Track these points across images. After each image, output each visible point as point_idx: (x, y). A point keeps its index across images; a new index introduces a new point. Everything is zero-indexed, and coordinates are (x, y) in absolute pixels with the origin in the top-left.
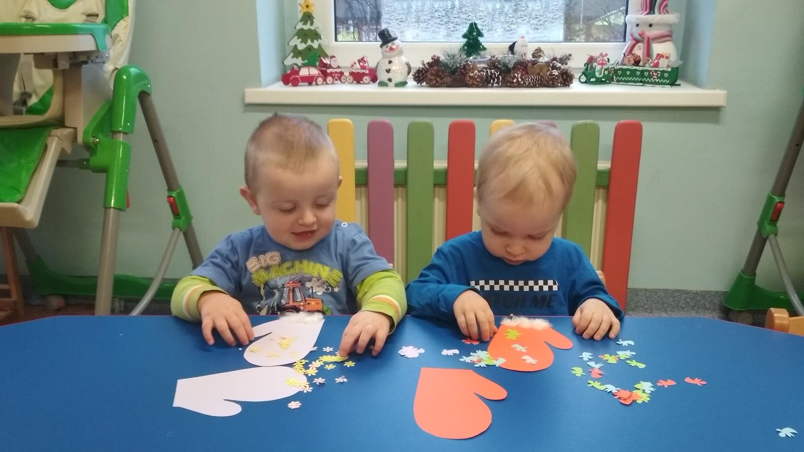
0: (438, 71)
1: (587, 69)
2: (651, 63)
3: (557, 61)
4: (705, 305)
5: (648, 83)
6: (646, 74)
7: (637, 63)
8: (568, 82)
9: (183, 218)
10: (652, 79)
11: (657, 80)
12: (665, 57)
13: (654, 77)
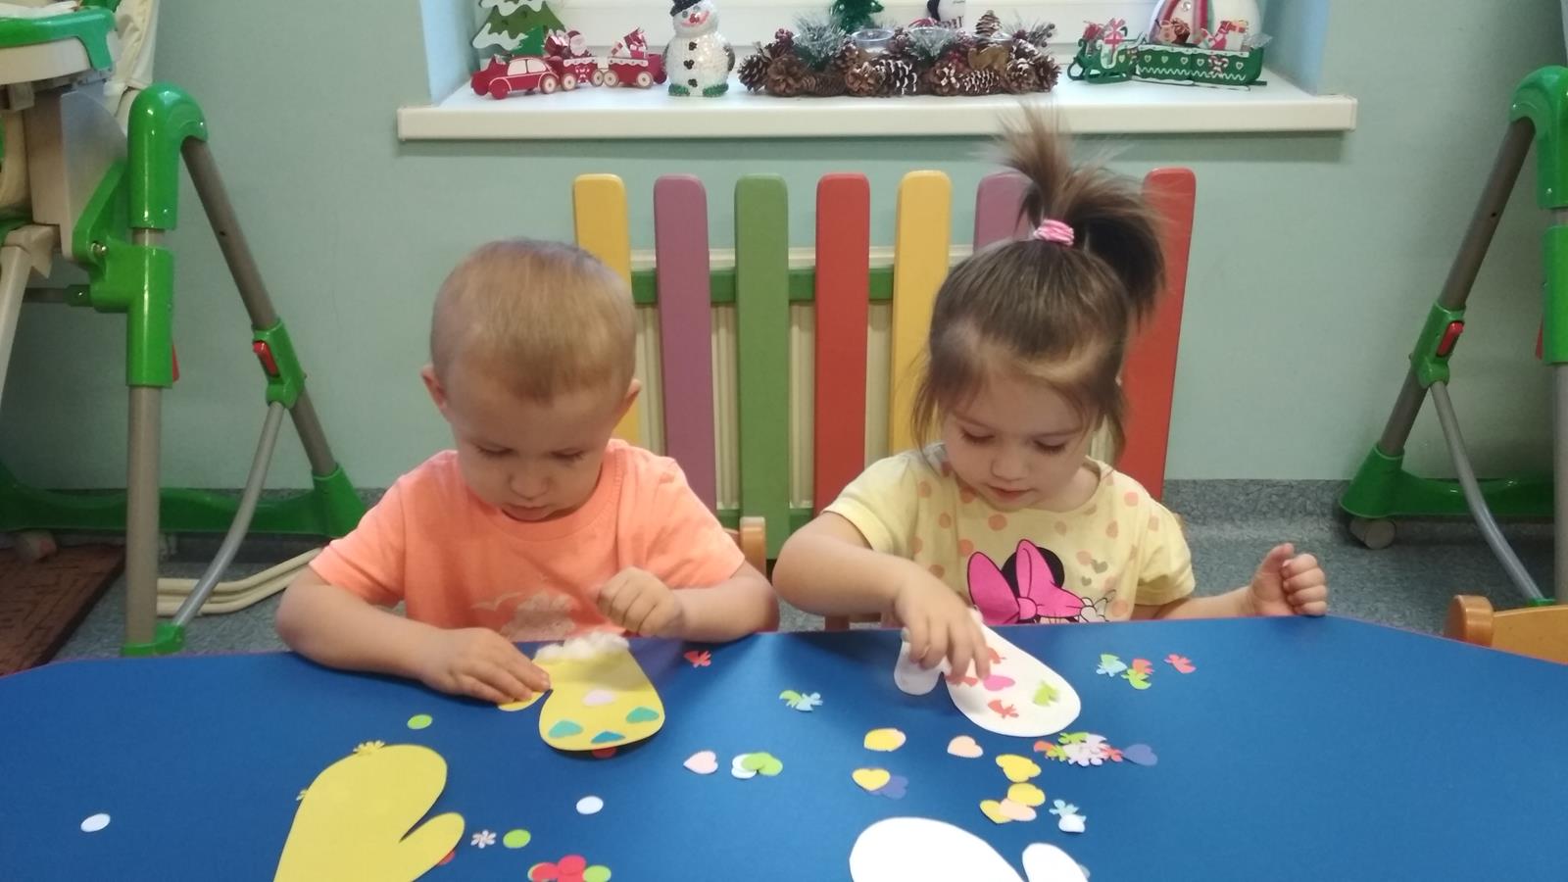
0: (789, 65)
1: (1082, 52)
2: (1210, 40)
3: (1025, 39)
4: (1305, 507)
5: (1203, 80)
6: (1200, 62)
7: (1182, 39)
8: (1047, 83)
9: (288, 381)
10: (1212, 73)
11: (1221, 76)
12: (1237, 29)
13: (1215, 68)
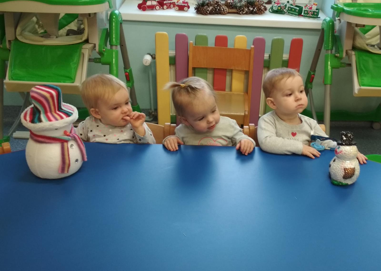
2: (308, 7)
11: (311, 16)
12: (315, 4)
13: (310, 14)
